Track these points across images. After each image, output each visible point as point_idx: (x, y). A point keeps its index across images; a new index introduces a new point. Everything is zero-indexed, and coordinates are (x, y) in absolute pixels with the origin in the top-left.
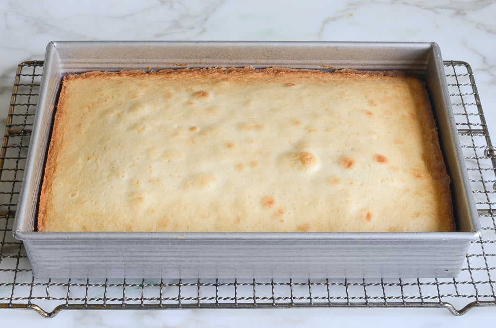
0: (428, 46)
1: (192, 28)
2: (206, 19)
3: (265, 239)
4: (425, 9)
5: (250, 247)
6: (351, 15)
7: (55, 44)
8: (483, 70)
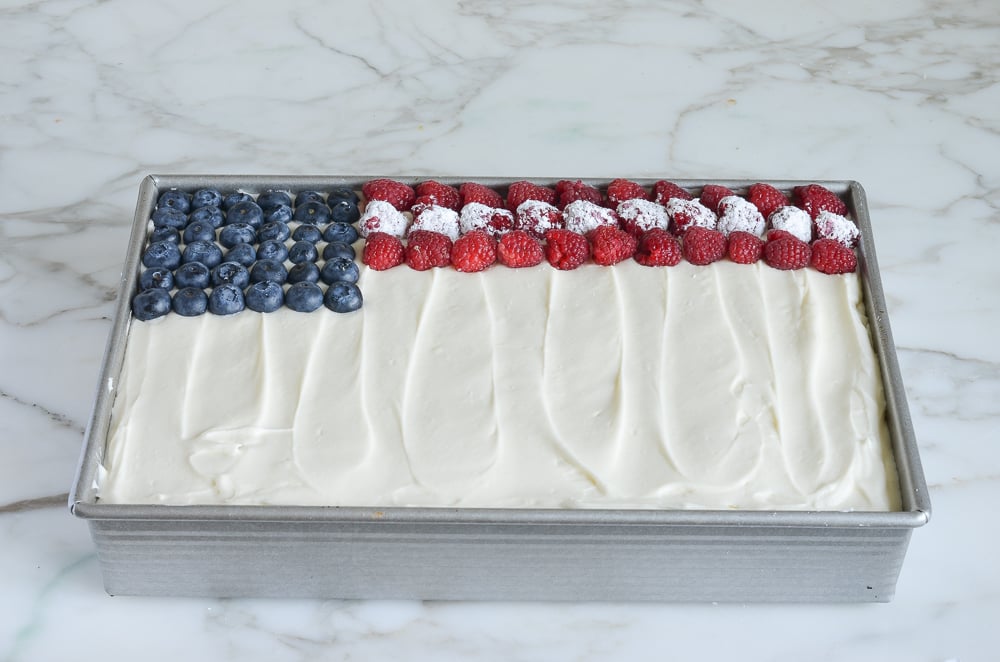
0: (842, 188)
1: (437, 122)
2: (462, 107)
3: (531, 522)
4: (871, 91)
5: (503, 537)
6: (732, 101)
7: (157, 180)
8: (977, 197)
